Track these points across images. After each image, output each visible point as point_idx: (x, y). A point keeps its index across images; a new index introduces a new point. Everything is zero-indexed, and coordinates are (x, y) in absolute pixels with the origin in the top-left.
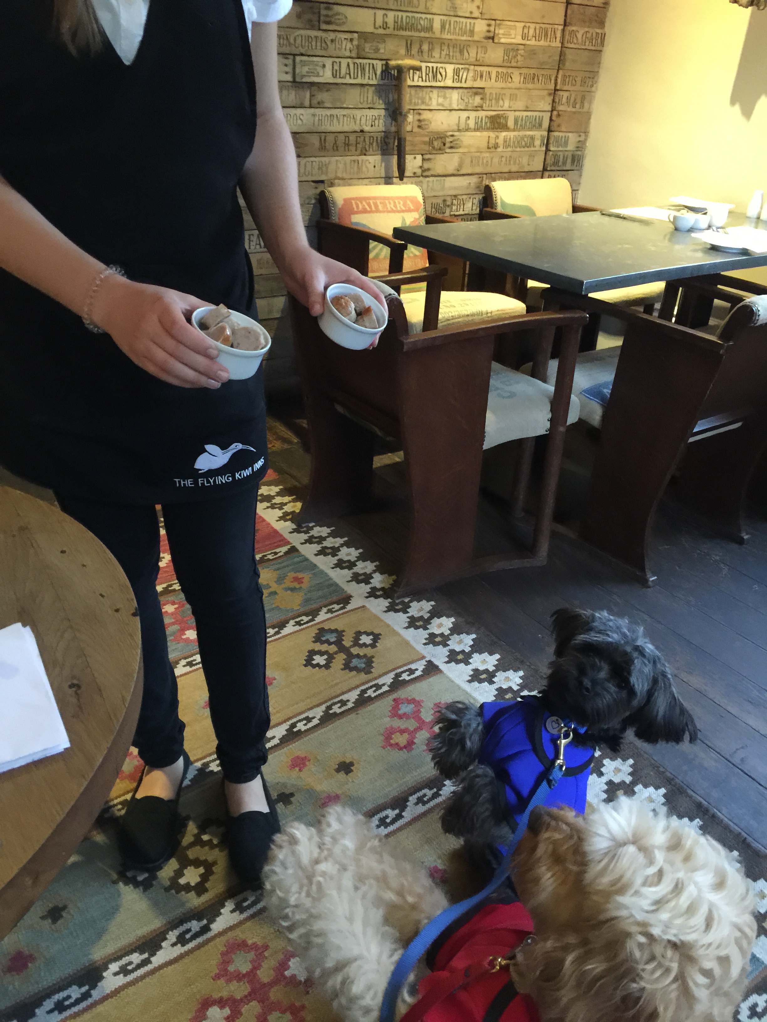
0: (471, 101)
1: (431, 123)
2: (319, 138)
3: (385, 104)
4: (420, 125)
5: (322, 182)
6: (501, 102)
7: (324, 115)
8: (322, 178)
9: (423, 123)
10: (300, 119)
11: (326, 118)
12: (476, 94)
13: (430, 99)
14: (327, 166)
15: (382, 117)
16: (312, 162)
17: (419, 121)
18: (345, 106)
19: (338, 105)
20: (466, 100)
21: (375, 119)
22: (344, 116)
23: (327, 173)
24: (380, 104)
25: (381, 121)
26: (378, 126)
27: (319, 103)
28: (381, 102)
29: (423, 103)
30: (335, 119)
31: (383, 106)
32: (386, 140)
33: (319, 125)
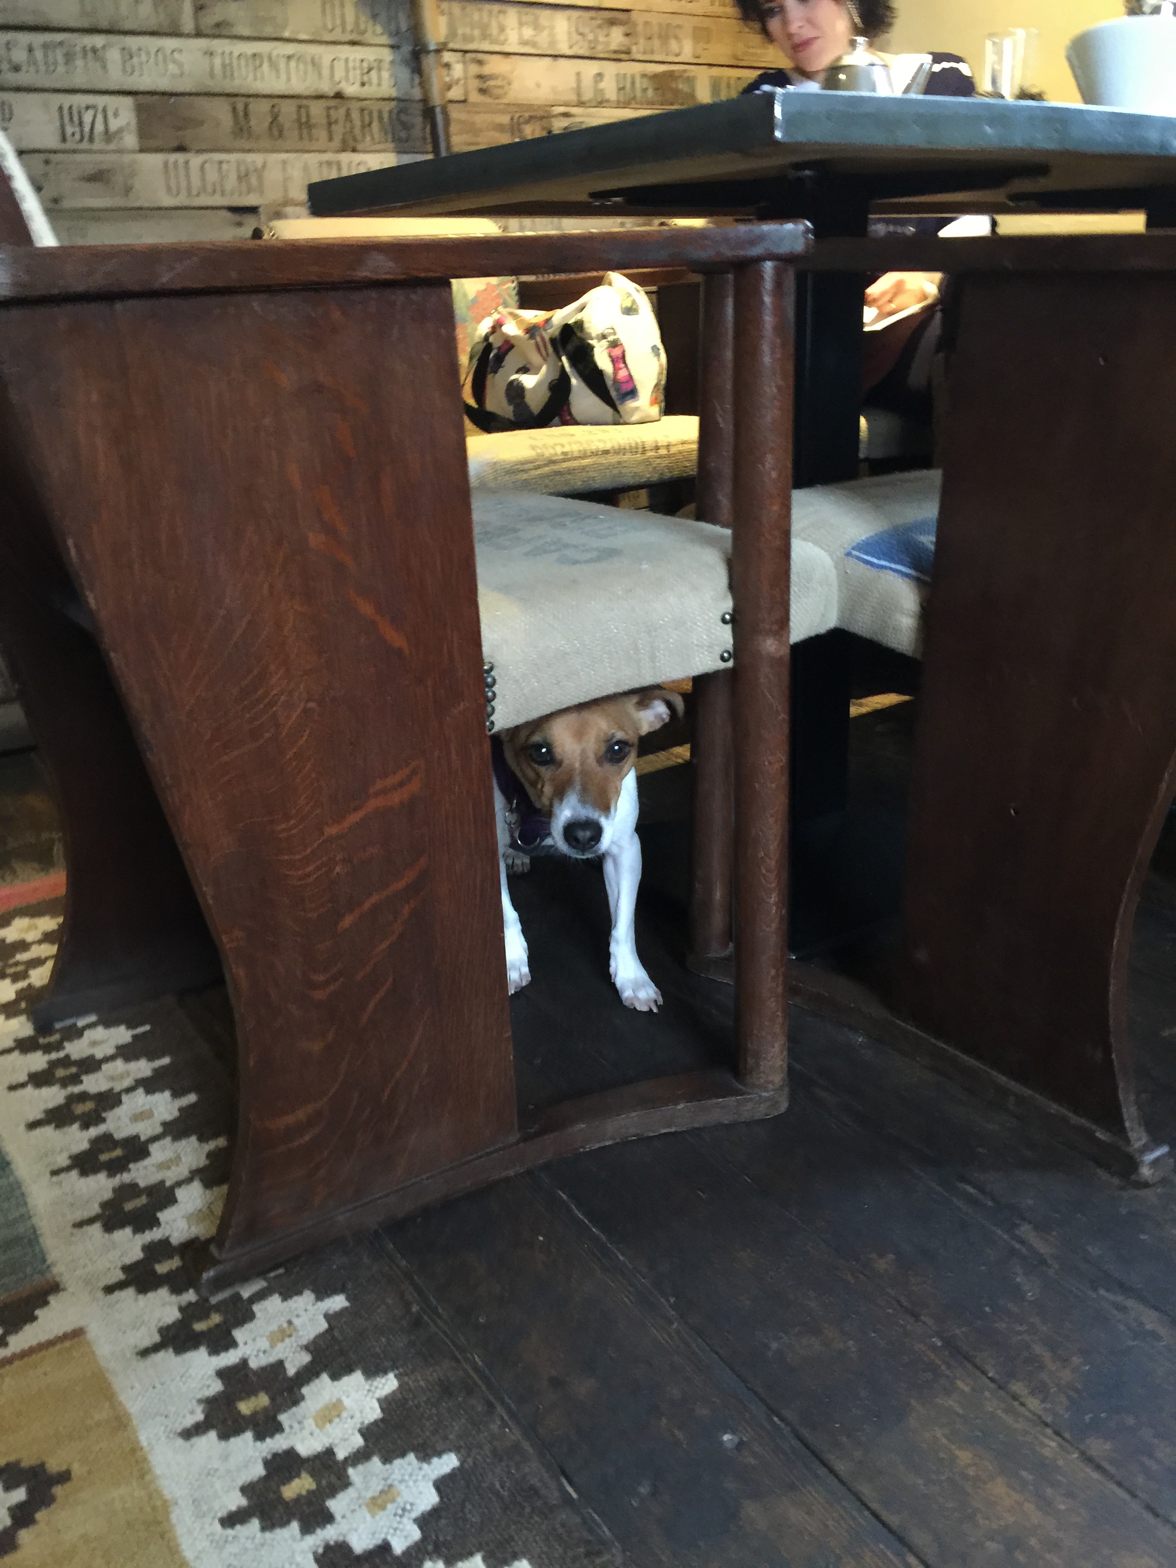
0: (601, 39)
1: (509, 84)
2: (229, 108)
3: (391, 35)
4: (484, 86)
5: (253, 210)
6: (674, 45)
7: (236, 54)
8: (250, 200)
9: (491, 83)
10: (174, 61)
11: (243, 62)
12: (612, 23)
13: (502, 29)
14: (260, 172)
15: (386, 65)
16: (221, 162)
17: (480, 77)
18: (286, 34)
19: (268, 31)
20: (591, 37)
21: (370, 70)
22: (289, 57)
23: (261, 190)
24: (377, 33)
25: (385, 75)
26: (379, 85)
27: (218, 25)
28: (379, 29)
29: (485, 36)
30: (266, 65)
31: (385, 40)
32: (403, 117)
33: (225, 77)
